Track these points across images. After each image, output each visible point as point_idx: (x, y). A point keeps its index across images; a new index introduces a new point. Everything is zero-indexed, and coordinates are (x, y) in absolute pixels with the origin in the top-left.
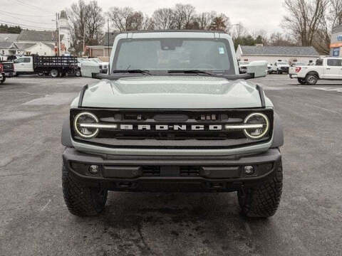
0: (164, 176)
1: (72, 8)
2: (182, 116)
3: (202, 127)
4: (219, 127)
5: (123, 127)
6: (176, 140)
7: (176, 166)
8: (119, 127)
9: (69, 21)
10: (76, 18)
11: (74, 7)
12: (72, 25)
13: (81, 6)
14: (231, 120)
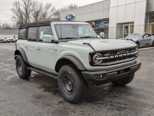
0: (122, 73)
5: (111, 57)
6: (123, 59)
8: (110, 57)
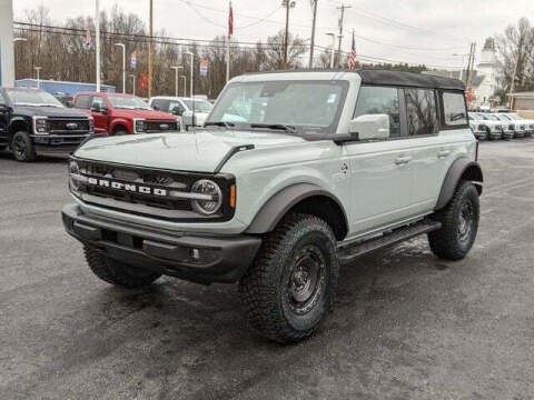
1: (507, 32)
2: (131, 174)
3: (148, 191)
4: (164, 193)
7: (129, 234)
9: (498, 54)
10: (511, 48)
11: (509, 31)
12: (502, 60)
13: (521, 29)
14: (175, 185)
